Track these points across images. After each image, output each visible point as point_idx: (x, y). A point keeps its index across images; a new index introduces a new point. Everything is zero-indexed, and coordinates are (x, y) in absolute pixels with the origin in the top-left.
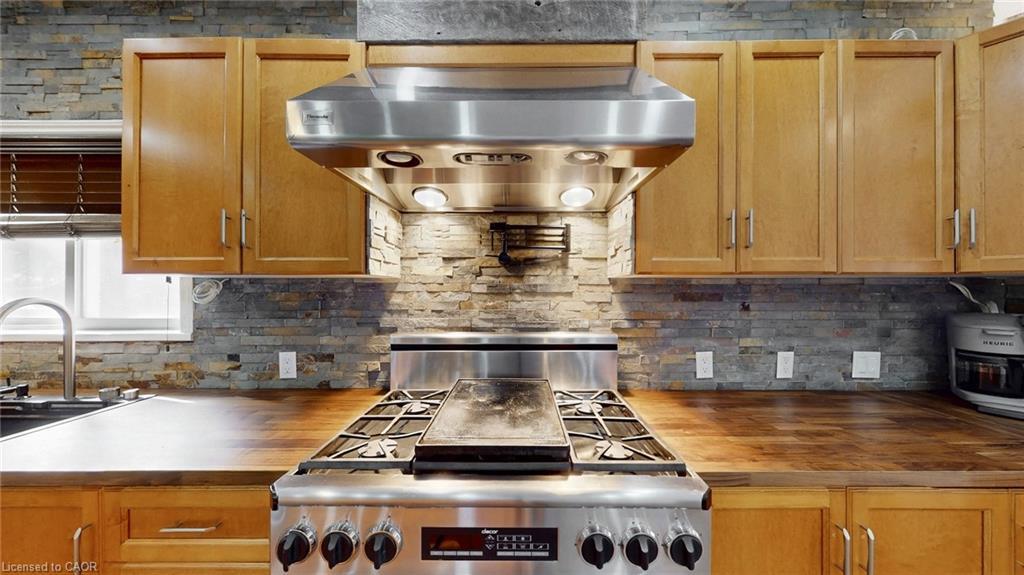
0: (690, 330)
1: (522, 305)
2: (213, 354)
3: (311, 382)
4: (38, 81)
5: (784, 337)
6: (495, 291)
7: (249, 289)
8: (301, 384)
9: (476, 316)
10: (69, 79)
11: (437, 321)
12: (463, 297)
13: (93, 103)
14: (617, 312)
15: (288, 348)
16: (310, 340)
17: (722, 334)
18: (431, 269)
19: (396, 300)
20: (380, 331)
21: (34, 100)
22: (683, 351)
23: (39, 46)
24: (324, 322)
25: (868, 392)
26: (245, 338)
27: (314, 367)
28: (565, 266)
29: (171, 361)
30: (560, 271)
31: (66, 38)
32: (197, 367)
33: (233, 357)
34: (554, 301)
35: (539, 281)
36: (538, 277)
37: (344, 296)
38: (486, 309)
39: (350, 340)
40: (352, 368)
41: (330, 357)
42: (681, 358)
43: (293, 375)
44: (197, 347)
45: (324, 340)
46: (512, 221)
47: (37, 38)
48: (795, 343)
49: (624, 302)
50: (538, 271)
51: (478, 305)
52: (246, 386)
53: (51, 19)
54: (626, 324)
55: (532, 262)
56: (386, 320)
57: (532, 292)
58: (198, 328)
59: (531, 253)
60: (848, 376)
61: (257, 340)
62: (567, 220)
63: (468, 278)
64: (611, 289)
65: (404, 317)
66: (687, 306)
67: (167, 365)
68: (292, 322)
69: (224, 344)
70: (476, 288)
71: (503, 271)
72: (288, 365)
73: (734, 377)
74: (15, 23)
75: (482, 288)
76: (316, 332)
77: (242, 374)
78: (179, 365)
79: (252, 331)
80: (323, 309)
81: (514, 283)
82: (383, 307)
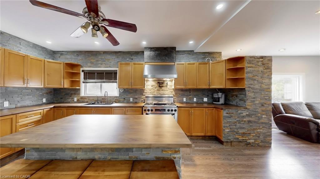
0: (183, 95)
1: (161, 92)
2: (122, 98)
3: (134, 102)
4: (100, 63)
5: (195, 96)
6: (158, 90)
7: (126, 90)
8: (133, 102)
10: (104, 63)
11: (150, 94)
12: (154, 91)
13: (107, 66)
14: (174, 93)
15: (131, 97)
16: (134, 97)
17: (187, 96)
18: (150, 87)
19: (145, 91)
20: (143, 95)
21: (99, 65)
22: (182, 98)
23: (100, 58)
25: (205, 103)
26: (126, 96)
27: (135, 100)
28: (167, 87)
29: (116, 99)
30: (166, 88)
31: (103, 57)
32: (120, 100)
33: (124, 99)
34: (165, 91)
35: (164, 89)
36: (163, 88)
37: (138, 91)
38: (157, 92)
39: (139, 96)
40: (139, 100)
41: (137, 99)
42: (182, 99)
43: (132, 101)
44: (119, 97)
45: (136, 96)
46: (160, 82)
47: (100, 57)
48: (196, 97)
49: (174, 92)
50: (163, 87)
51: (156, 92)
52: (126, 102)
53: (102, 55)
54: (175, 94)
55: (163, 86)
56: (144, 94)
57: (163, 90)
58: (120, 95)
59: (162, 85)
60: (203, 101)
61: (127, 96)
62: (167, 82)
63: (154, 88)
64: (173, 90)
65: (146, 93)
66: (182, 92)
67: (116, 100)
68: (132, 94)
70: (155, 90)
71: (159, 87)
72: (131, 100)
73: (189, 101)
74: (97, 55)
75: (156, 90)
76: (135, 95)
77: (125, 101)
78: (117, 100)
79: (127, 95)
80: (136, 92)
81: (160, 89)
82: (144, 92)
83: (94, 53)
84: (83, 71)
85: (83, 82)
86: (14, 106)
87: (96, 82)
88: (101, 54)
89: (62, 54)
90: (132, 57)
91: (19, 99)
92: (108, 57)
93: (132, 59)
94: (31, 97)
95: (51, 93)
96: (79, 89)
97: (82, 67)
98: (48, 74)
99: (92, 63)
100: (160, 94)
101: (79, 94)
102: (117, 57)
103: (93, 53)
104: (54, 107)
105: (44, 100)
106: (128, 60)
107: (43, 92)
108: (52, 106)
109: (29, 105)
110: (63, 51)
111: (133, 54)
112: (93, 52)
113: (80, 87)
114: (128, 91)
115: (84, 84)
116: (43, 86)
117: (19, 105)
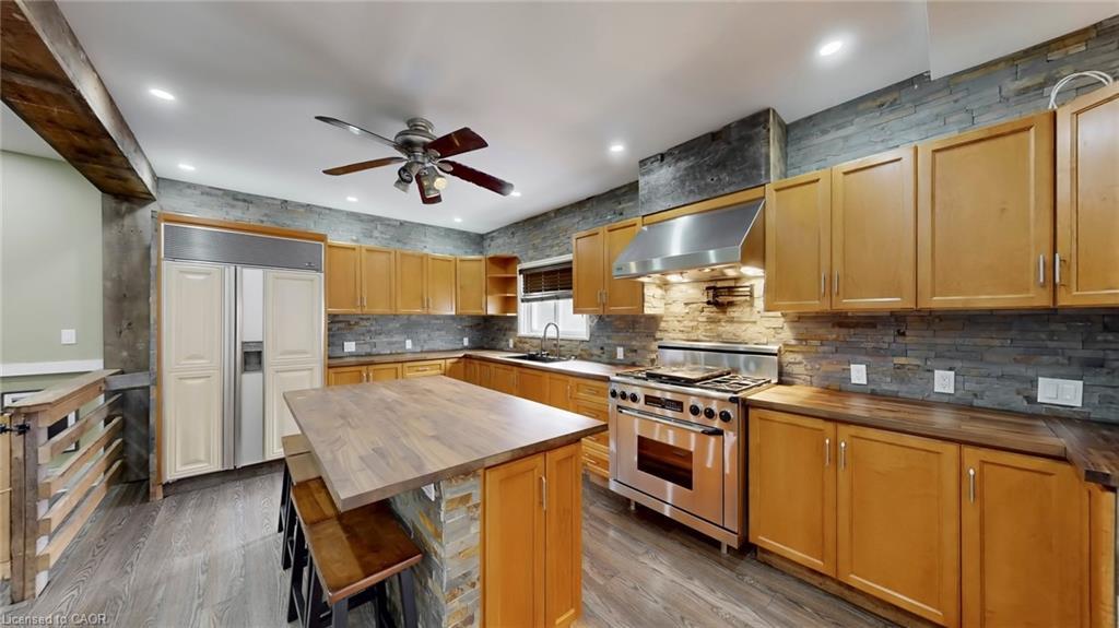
0: (852, 351)
1: (727, 329)
2: (596, 347)
3: (629, 361)
6: (711, 321)
7: (607, 319)
8: (625, 362)
9: (700, 334)
10: (557, 241)
11: (681, 335)
12: (696, 323)
13: (561, 249)
14: (787, 335)
15: (620, 346)
16: (628, 343)
17: (877, 352)
18: (679, 309)
19: (663, 325)
20: (656, 340)
22: (839, 363)
24: (634, 335)
26: (606, 341)
27: (630, 355)
28: (752, 305)
29: (583, 348)
30: (748, 309)
32: (591, 352)
33: (602, 348)
34: (744, 327)
35: (736, 315)
36: (734, 312)
37: (641, 322)
38: (706, 330)
39: (644, 344)
40: (644, 357)
41: (635, 351)
42: (840, 367)
43: (622, 358)
44: (590, 344)
45: (634, 343)
46: (719, 284)
47: (549, 229)
49: (791, 328)
50: (736, 309)
51: (702, 329)
52: (607, 361)
54: (793, 342)
55: (731, 304)
56: (658, 335)
57: (731, 321)
58: (591, 335)
59: (731, 299)
60: (1032, 400)
61: (610, 341)
62: (752, 282)
63: (697, 313)
64: (782, 319)
65: (667, 334)
66: (844, 331)
68: (621, 334)
69: (599, 343)
70: (700, 319)
71: (715, 309)
72: (620, 353)
73: (888, 386)
74: (543, 225)
75: (704, 319)
76: (631, 339)
77: (604, 356)
78: (585, 350)
79: (608, 337)
80: (634, 328)
81: (721, 316)
82: (657, 328)
83: (539, 219)
84: (521, 272)
85: (523, 301)
86: (419, 350)
87: (542, 299)
88: (550, 219)
89: (492, 239)
90: (620, 207)
91: (425, 336)
92: (565, 222)
93: (621, 214)
94: (443, 333)
95: (480, 327)
96: (516, 318)
97: (520, 263)
98: (461, 288)
99: (535, 248)
100: (719, 336)
101: (516, 330)
102: (584, 218)
103: (535, 221)
104: (465, 357)
105: (466, 342)
106: (610, 221)
107: (467, 324)
108: (461, 355)
109: (441, 349)
110: (493, 232)
111: (625, 194)
112: (536, 217)
113: (516, 312)
114: (611, 322)
115: (523, 304)
116: (454, 313)
117: (426, 348)
